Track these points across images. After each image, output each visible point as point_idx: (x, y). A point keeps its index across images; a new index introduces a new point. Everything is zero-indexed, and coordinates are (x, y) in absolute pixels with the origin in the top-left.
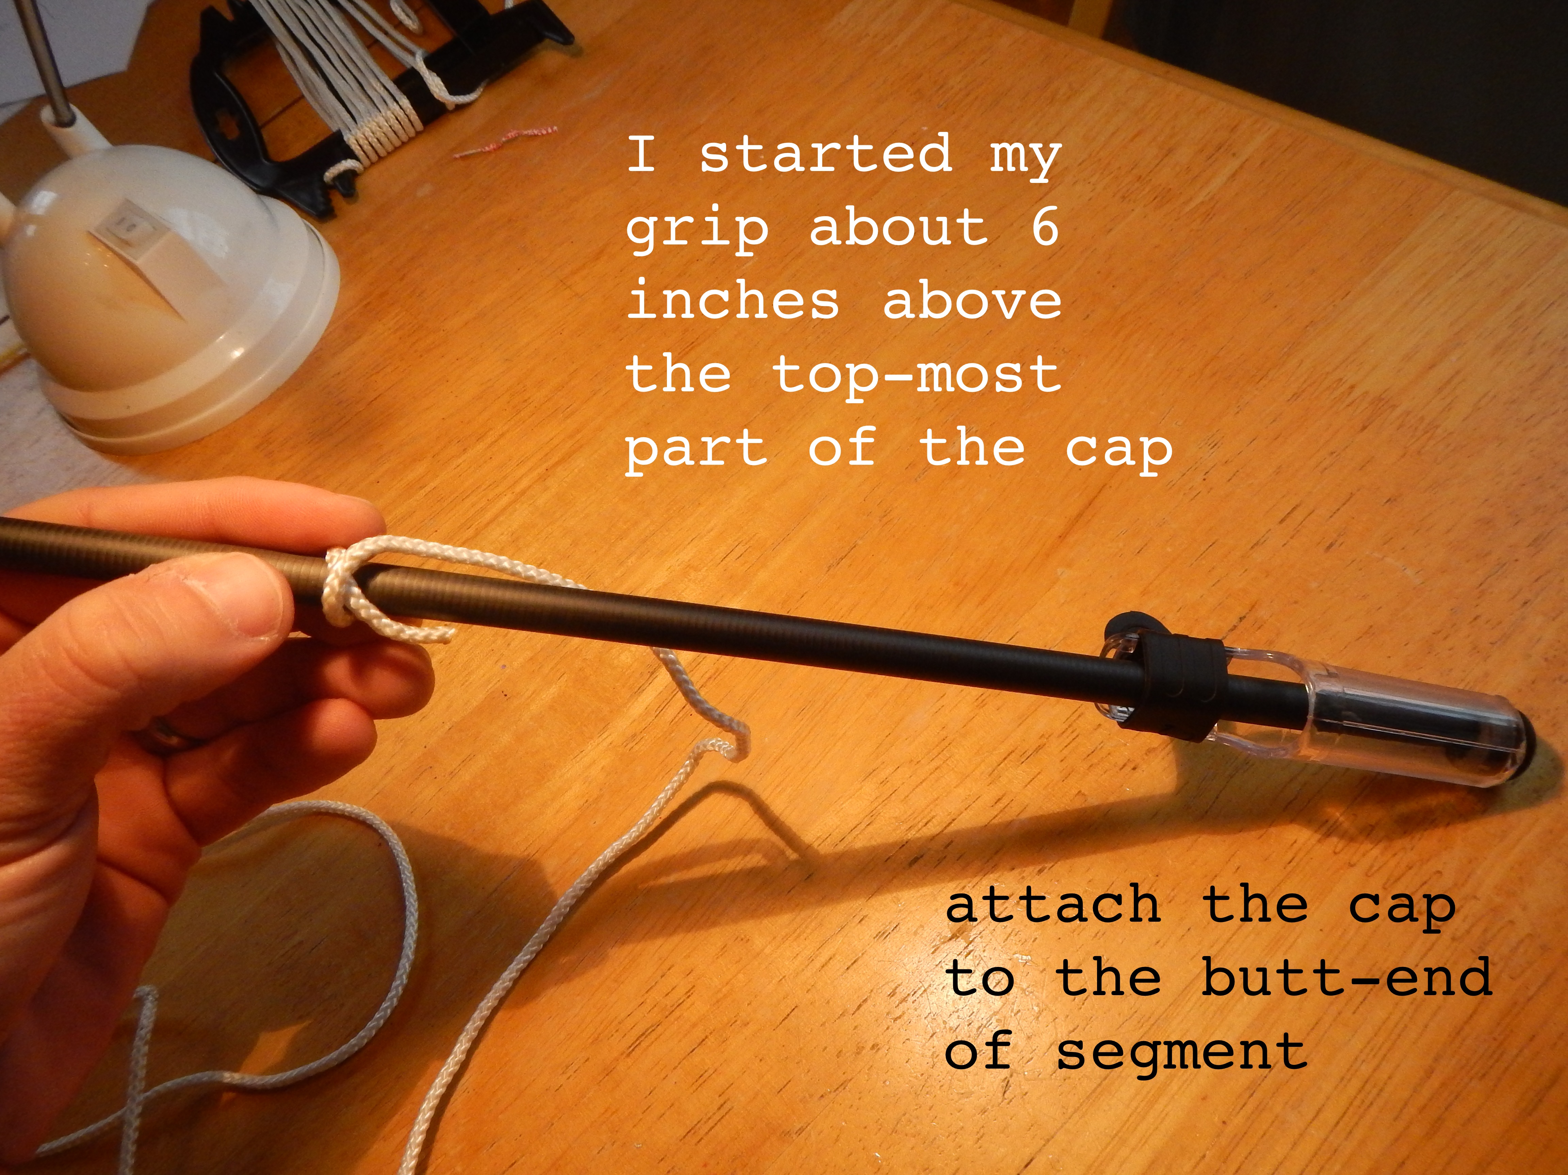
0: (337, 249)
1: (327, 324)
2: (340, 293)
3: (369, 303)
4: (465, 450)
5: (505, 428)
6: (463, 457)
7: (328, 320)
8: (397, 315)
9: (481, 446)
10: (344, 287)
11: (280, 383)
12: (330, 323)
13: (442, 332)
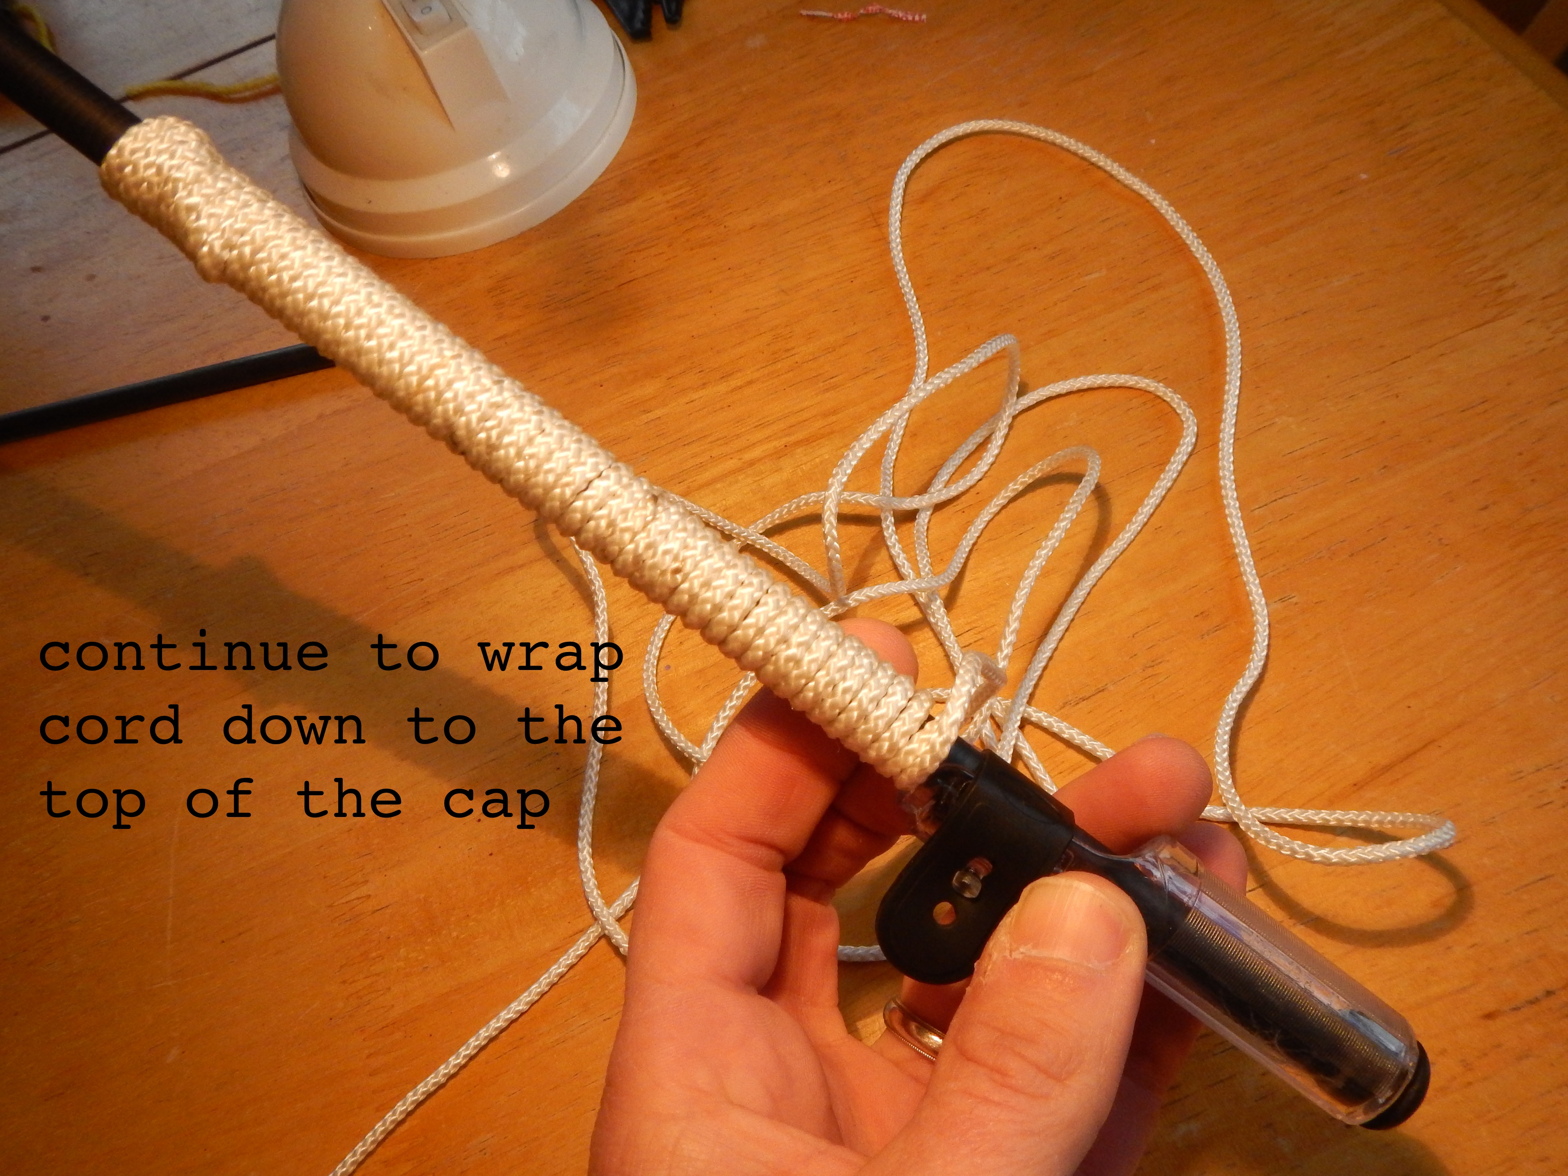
0: (641, 81)
1: (603, 170)
2: (627, 137)
3: (655, 161)
4: (704, 384)
5: (756, 375)
6: (702, 393)
7: (606, 164)
8: (680, 188)
9: (722, 388)
10: (634, 131)
11: (535, 222)
12: (607, 169)
13: (722, 227)
